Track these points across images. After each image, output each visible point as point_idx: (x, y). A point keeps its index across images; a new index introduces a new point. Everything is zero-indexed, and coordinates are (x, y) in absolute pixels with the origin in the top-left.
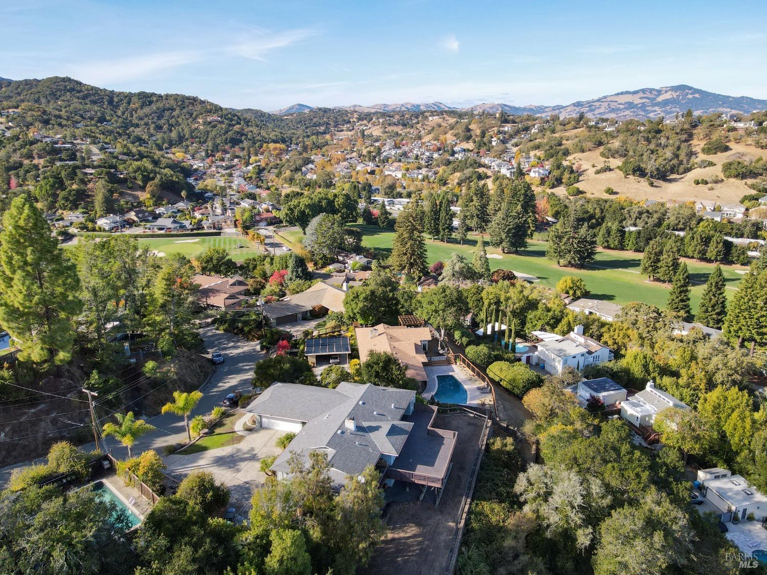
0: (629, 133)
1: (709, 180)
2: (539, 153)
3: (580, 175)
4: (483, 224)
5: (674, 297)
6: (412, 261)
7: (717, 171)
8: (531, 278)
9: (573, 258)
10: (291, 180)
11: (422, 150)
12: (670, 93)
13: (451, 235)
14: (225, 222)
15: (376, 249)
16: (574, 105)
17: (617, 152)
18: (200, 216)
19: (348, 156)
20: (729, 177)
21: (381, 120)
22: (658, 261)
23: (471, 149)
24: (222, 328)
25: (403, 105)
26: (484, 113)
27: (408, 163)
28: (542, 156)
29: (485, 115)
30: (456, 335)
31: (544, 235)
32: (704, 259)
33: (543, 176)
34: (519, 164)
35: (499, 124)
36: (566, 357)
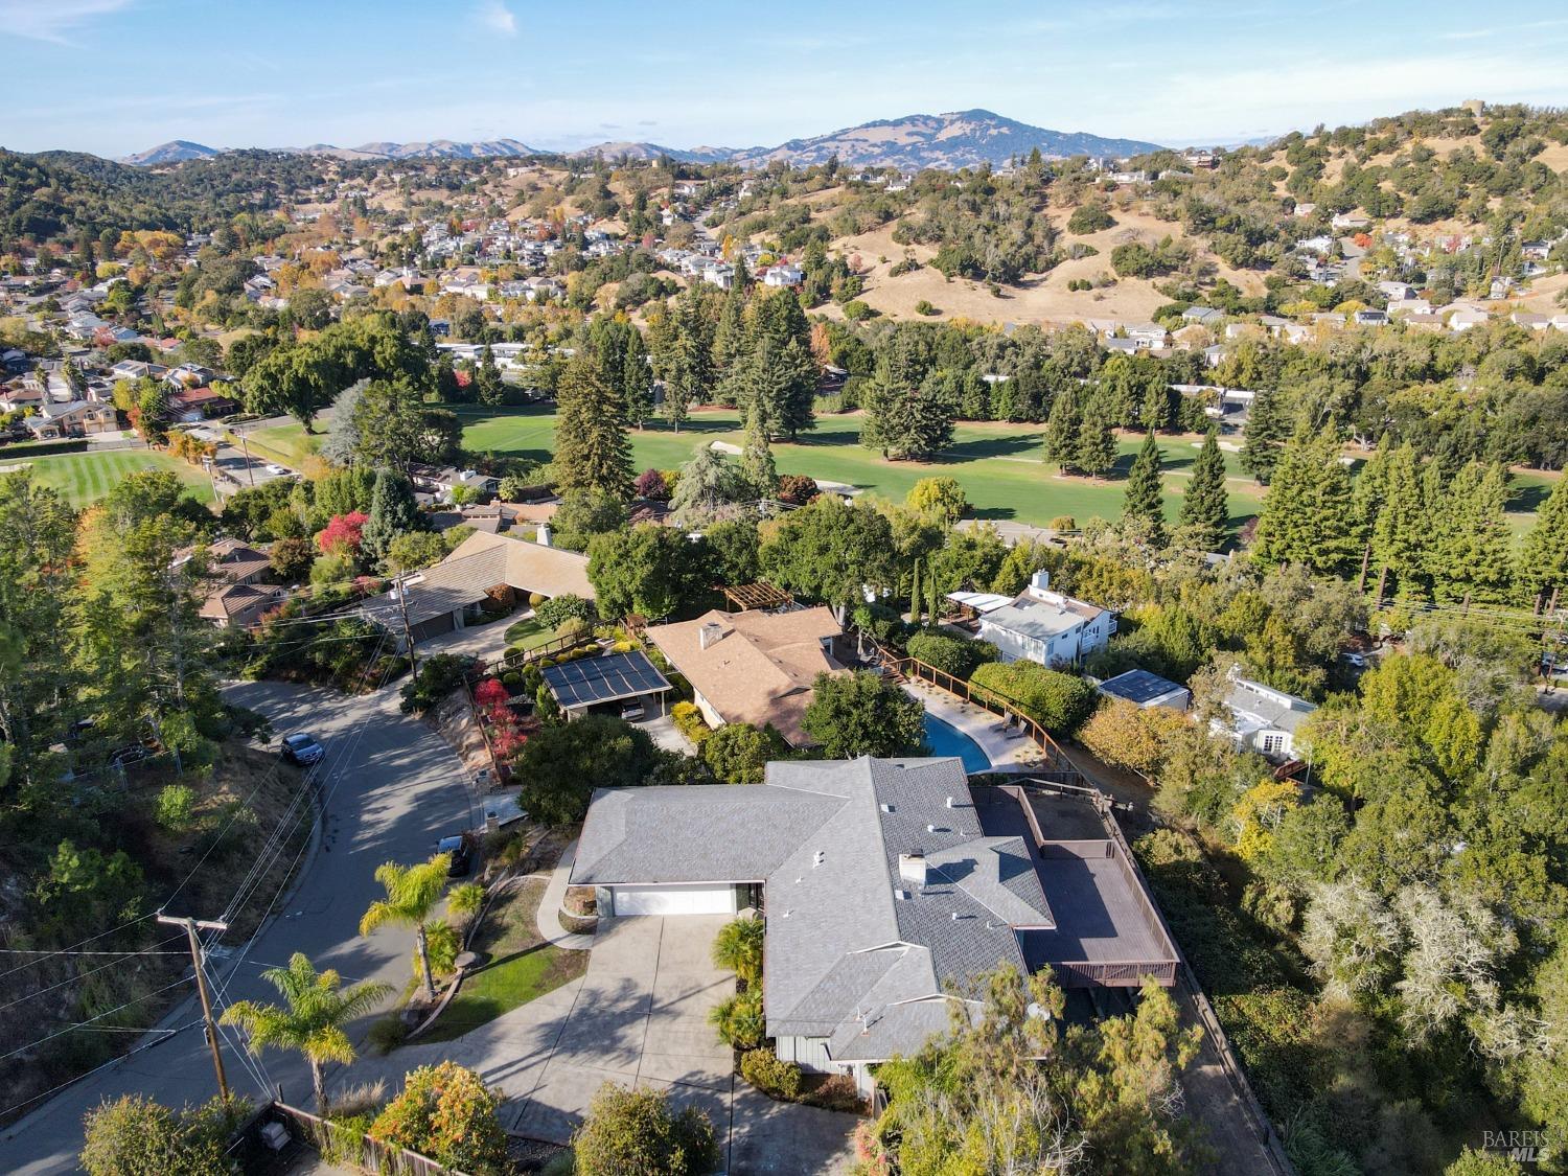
0: (938, 195)
1: (1093, 281)
2: (771, 238)
3: (862, 279)
4: (706, 386)
5: (1136, 499)
6: (604, 471)
7: (1101, 264)
8: (844, 489)
9: (915, 442)
10: (223, 315)
11: (516, 238)
12: (958, 124)
13: (650, 413)
14: (91, 417)
15: (497, 454)
16: (788, 146)
17: (925, 232)
18: (13, 407)
19: (346, 257)
20: (1124, 274)
21: (397, 178)
22: (1076, 434)
23: (621, 233)
24: (247, 670)
25: (431, 146)
26: (625, 159)
27: (492, 266)
28: (778, 244)
29: (628, 163)
30: (861, 618)
31: (836, 400)
32: (1137, 427)
33: (792, 284)
34: (742, 260)
35: (670, 179)
36: (1050, 638)
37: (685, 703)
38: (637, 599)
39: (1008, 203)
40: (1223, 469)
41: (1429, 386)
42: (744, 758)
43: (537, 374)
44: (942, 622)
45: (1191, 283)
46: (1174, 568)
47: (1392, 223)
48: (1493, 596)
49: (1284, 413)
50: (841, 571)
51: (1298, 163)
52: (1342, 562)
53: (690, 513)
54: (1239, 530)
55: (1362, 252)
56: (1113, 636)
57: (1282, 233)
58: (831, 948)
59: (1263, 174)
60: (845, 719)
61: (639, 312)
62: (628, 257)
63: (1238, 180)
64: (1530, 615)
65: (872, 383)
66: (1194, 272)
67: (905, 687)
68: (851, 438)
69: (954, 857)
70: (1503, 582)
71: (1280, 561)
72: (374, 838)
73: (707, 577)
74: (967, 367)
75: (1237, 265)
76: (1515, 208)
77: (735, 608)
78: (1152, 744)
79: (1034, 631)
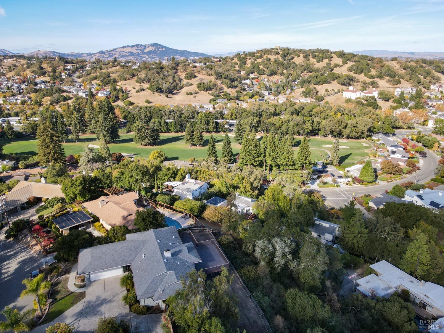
0: (148, 69)
1: (193, 92)
2: (98, 82)
3: (128, 94)
4: (84, 128)
5: (210, 151)
6: (56, 157)
7: (194, 88)
8: (131, 155)
9: (149, 140)
11: (11, 83)
12: (150, 47)
13: (67, 137)
16: (99, 52)
17: (145, 80)
20: (201, 90)
22: (193, 135)
23: (48, 81)
26: (46, 57)
27: (3, 92)
28: (101, 84)
29: (47, 58)
30: (143, 193)
31: (124, 130)
32: (208, 132)
33: (107, 96)
34: (90, 89)
35: (63, 64)
36: (193, 192)
37: (97, 223)
38: (78, 196)
39: (167, 71)
40: (230, 142)
41: (275, 117)
42: (120, 235)
43: (26, 127)
44: (164, 191)
45: (218, 92)
46: (222, 169)
47: (263, 76)
48: (292, 168)
49: (244, 126)
50: (136, 182)
51: (240, 61)
52: (260, 164)
53: (85, 167)
54: (236, 157)
55: (257, 83)
56: (208, 189)
57: (238, 79)
58: (150, 276)
59: (232, 63)
60: (145, 221)
61: (58, 106)
62: (52, 89)
63: (226, 65)
64: (300, 172)
65: (135, 125)
66: (218, 90)
67: (158, 210)
68: (131, 140)
69: (177, 249)
70: (294, 165)
71: (246, 165)
72: (8, 276)
73: (98, 187)
74: (161, 118)
75: (229, 87)
76: (289, 73)
77: (107, 195)
78: (220, 215)
79: (188, 190)
